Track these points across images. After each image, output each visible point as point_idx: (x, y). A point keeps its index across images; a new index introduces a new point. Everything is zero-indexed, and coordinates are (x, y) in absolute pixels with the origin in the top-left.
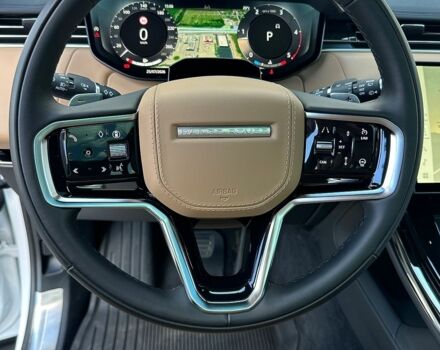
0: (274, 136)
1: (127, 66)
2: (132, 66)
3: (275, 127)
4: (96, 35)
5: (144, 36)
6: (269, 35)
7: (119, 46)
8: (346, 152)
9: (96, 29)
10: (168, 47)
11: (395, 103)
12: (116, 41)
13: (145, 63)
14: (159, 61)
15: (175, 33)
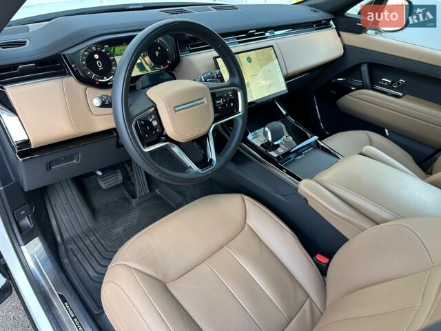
0: (205, 102)
1: (97, 83)
2: (100, 82)
3: (205, 99)
4: (75, 69)
5: (100, 65)
6: (157, 53)
7: (89, 73)
8: (226, 102)
9: (73, 66)
10: (114, 68)
11: (237, 80)
12: (87, 71)
13: (105, 79)
14: (112, 77)
15: (114, 60)
